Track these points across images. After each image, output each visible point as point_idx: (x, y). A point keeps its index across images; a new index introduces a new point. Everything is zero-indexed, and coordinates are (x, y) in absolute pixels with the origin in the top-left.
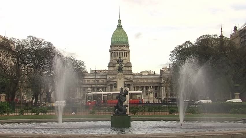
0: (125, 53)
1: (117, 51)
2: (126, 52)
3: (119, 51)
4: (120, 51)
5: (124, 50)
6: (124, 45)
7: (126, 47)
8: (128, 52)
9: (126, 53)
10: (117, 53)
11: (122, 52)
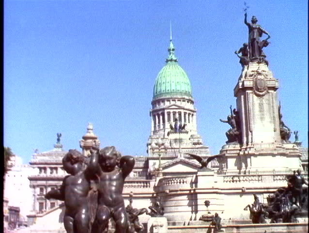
0: (185, 113)
1: (168, 110)
2: (188, 112)
3: (172, 111)
4: (175, 110)
5: (184, 109)
6: (184, 98)
7: (188, 102)
8: (192, 113)
9: (187, 116)
10: (169, 114)
11: (179, 112)
